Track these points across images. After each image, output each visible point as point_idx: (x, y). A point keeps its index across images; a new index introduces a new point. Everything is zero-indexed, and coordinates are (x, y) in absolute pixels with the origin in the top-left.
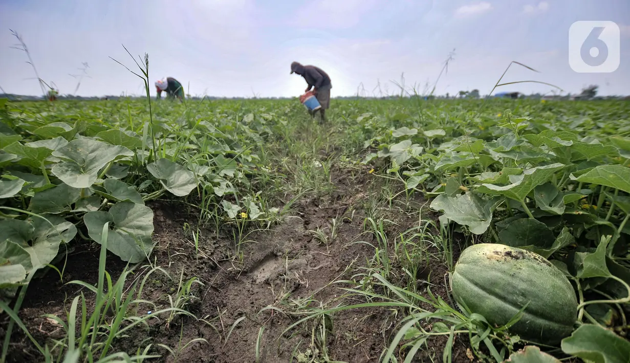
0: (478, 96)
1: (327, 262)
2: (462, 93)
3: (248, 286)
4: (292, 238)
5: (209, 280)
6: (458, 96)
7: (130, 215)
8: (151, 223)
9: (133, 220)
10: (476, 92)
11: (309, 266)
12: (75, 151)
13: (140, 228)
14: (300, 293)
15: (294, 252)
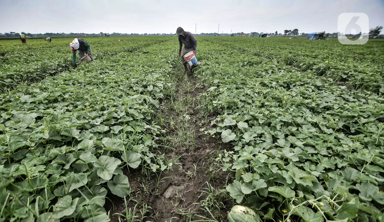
0: (297, 33)
1: (192, 188)
2: (286, 31)
3: (163, 200)
4: (178, 174)
5: (150, 200)
6: (283, 33)
7: (120, 179)
8: (128, 182)
9: (121, 181)
10: (296, 31)
11: (185, 191)
12: (100, 162)
13: (124, 184)
14: (182, 203)
15: (179, 183)
